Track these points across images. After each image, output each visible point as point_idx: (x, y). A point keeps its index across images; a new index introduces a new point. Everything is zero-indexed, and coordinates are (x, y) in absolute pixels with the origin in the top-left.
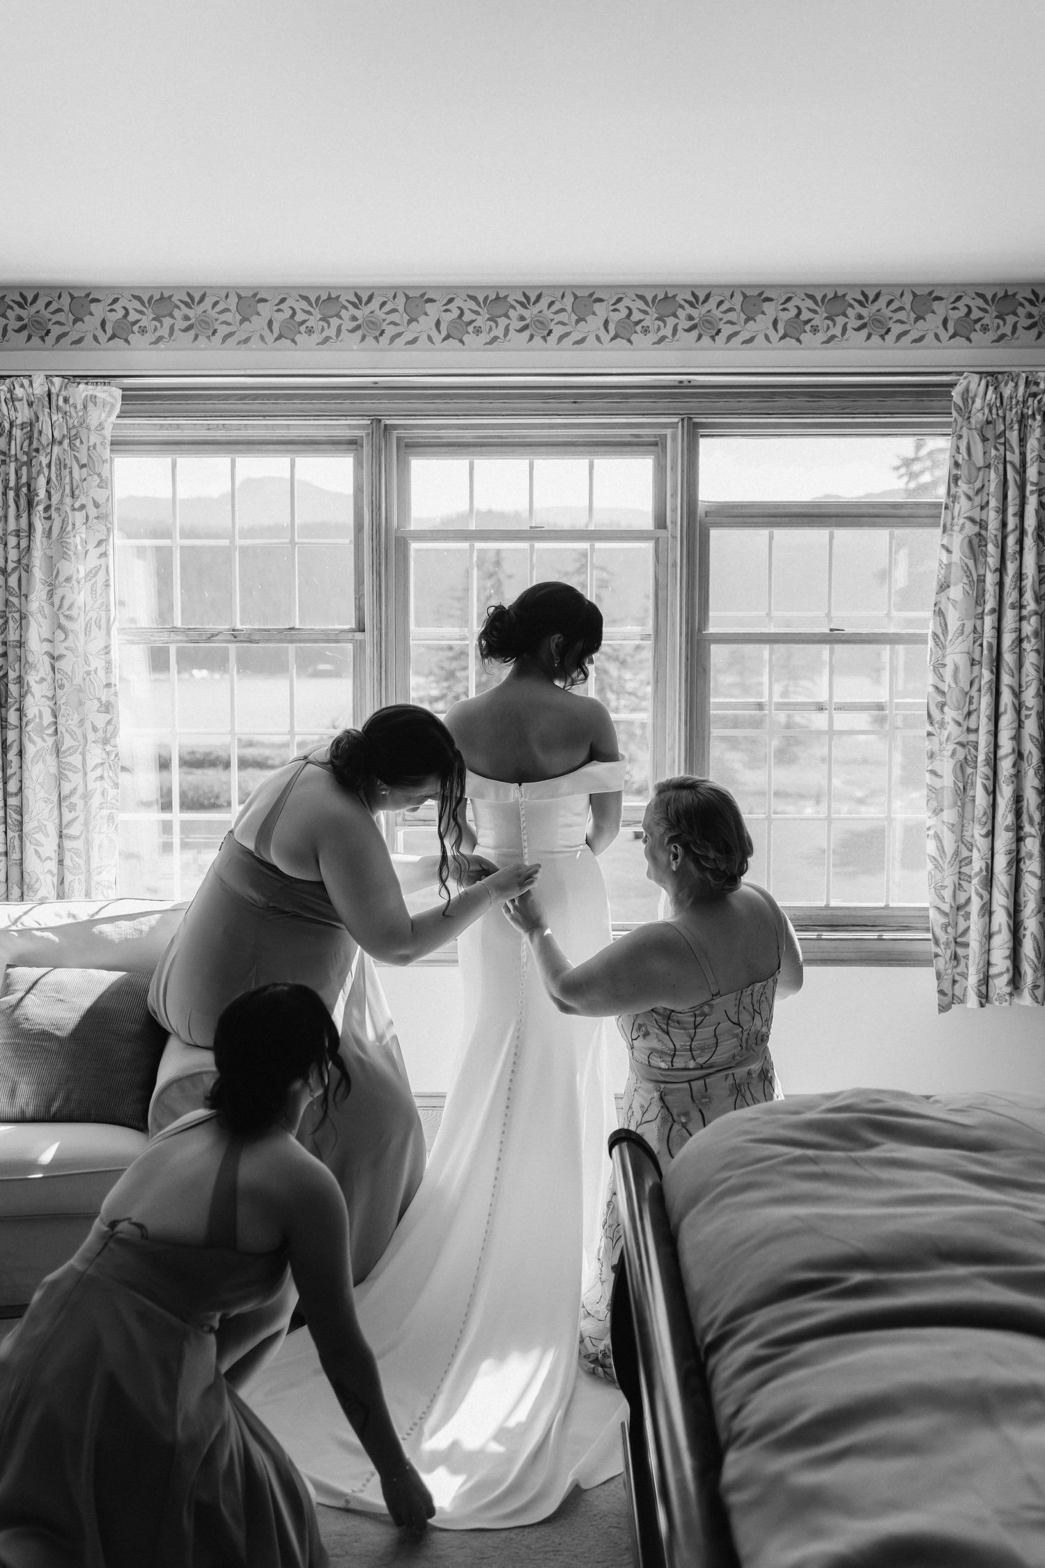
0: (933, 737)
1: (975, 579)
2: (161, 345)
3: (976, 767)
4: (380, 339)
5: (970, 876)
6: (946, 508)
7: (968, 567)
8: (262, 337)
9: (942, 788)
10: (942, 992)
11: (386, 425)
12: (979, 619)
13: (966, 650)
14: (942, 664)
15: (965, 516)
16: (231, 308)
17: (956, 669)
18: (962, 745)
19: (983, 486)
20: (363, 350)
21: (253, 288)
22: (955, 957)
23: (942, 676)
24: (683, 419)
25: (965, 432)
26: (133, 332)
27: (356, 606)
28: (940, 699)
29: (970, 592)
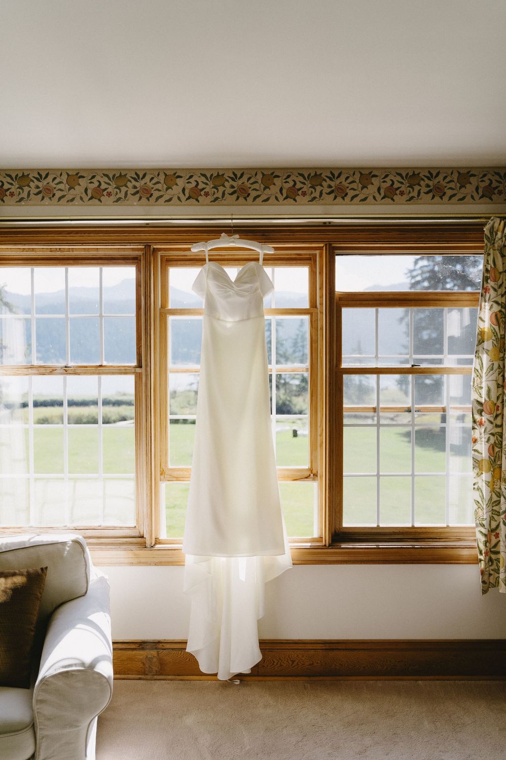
0: (476, 430)
1: (499, 337)
2: (23, 203)
3: (502, 447)
4: (150, 199)
5: (499, 512)
6: (482, 296)
7: (495, 330)
8: (81, 198)
9: (482, 460)
10: (484, 582)
11: (154, 249)
12: (502, 360)
13: (495, 379)
14: (481, 387)
15: (493, 300)
16: (63, 181)
17: (489, 391)
18: (493, 434)
19: (503, 283)
20: (141, 205)
21: (76, 170)
22: (491, 560)
23: (480, 394)
24: (326, 245)
25: (491, 251)
26: (6, 195)
27: (137, 352)
28: (479, 408)
29: (497, 345)
